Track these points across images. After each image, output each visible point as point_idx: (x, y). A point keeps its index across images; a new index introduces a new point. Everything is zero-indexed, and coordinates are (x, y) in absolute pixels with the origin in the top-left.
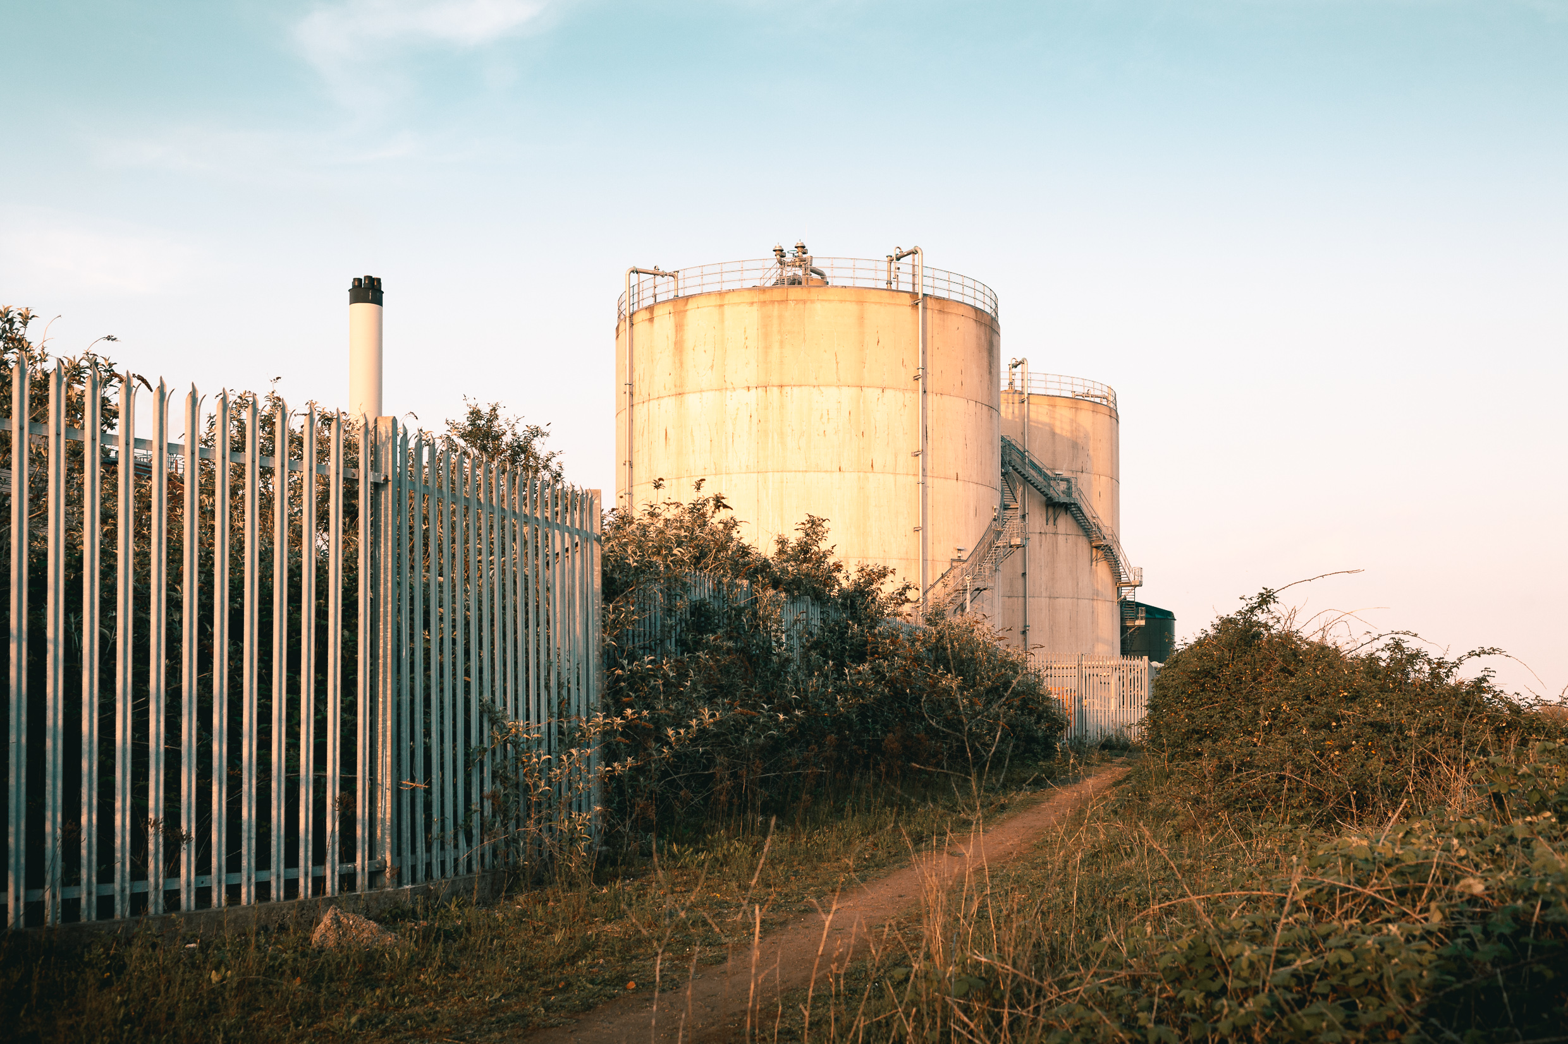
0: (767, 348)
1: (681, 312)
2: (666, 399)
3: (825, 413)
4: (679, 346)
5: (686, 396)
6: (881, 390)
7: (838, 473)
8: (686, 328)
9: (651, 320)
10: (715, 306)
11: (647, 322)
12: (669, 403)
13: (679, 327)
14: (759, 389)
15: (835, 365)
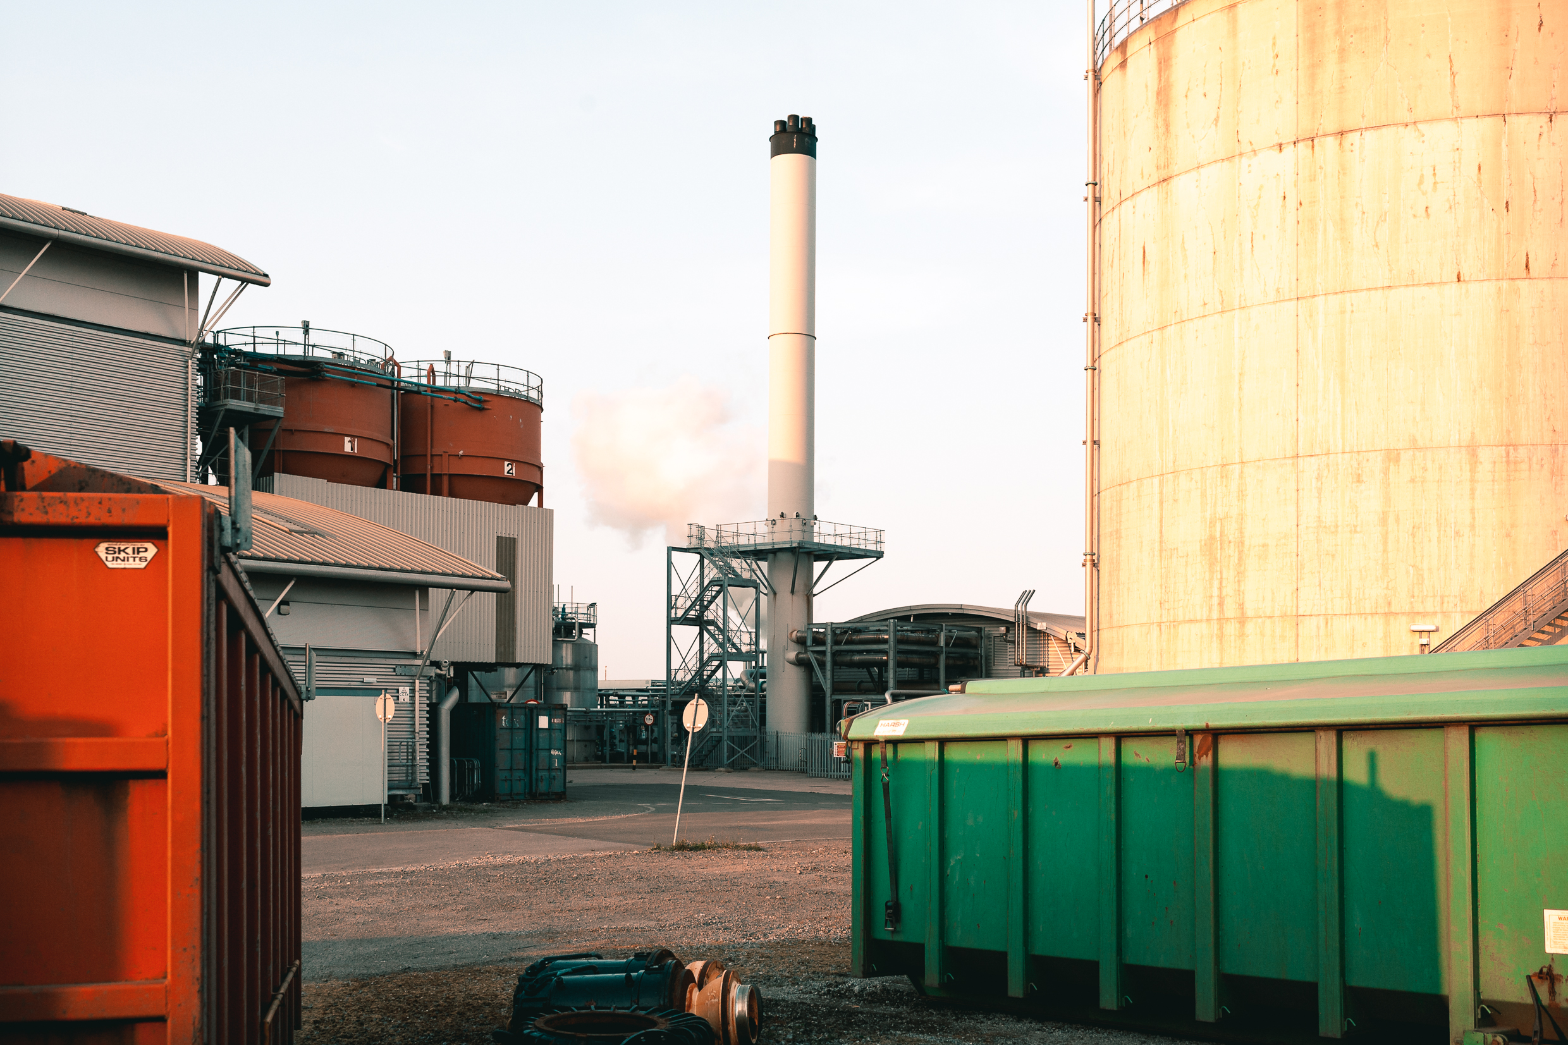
0: (1315, 67)
1: (1168, 34)
2: (1145, 192)
3: (1428, 172)
4: (1163, 96)
5: (1174, 182)
6: (1546, 118)
7: (1455, 285)
8: (1174, 61)
9: (1123, 65)
10: (1222, 9)
11: (1118, 71)
12: (1149, 200)
13: (1164, 63)
14: (1300, 145)
15: (1449, 79)
